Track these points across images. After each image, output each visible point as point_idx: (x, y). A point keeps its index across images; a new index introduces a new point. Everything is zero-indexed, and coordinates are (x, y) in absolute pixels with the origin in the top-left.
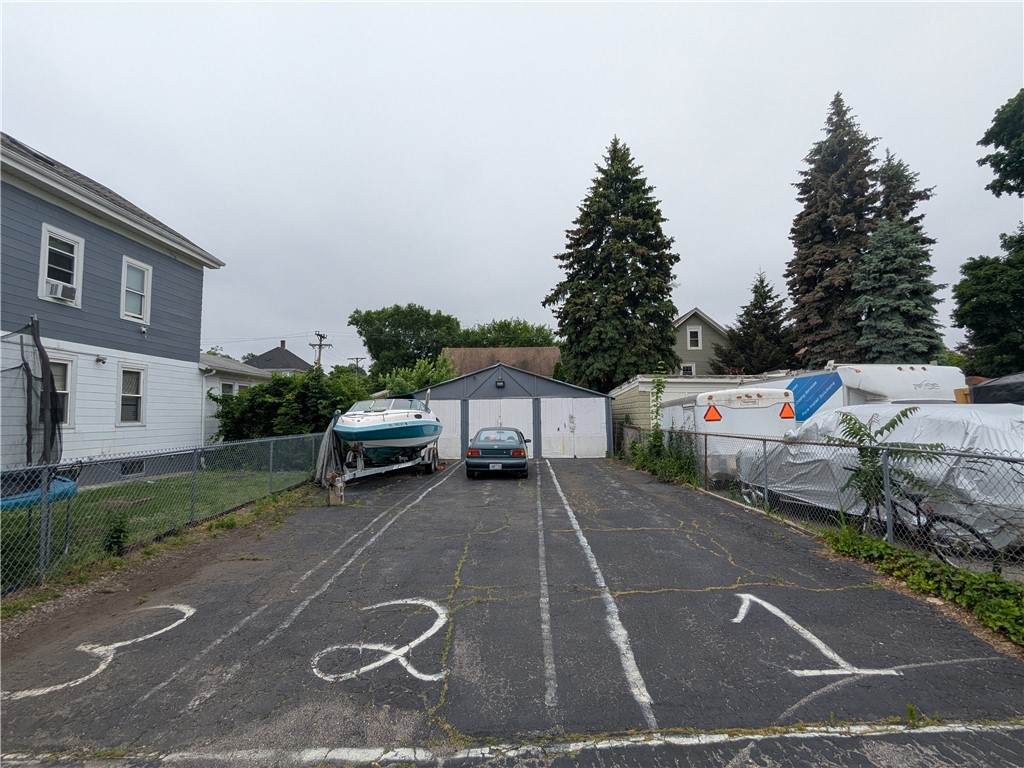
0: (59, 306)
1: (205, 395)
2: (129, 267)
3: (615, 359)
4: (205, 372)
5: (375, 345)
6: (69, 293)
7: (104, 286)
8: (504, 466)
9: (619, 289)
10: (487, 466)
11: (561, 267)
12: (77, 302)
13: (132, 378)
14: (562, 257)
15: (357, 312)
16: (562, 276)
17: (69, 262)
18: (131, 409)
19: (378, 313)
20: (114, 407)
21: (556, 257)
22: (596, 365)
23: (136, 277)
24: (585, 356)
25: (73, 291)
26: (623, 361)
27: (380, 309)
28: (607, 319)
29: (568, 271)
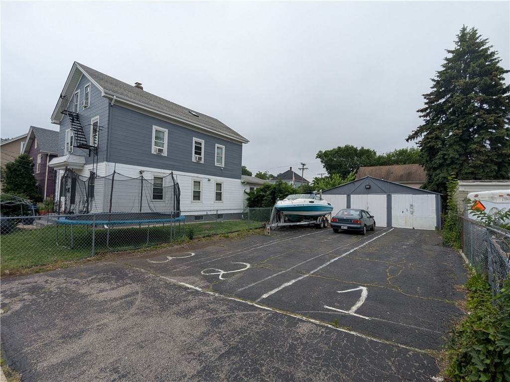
0: (198, 163)
1: (243, 191)
2: (218, 148)
3: (456, 171)
4: (243, 183)
5: (329, 167)
6: (200, 159)
7: (210, 155)
8: (348, 227)
9: (459, 126)
10: (340, 227)
11: (420, 117)
12: (202, 161)
13: (219, 185)
14: (422, 111)
15: (320, 152)
16: (422, 122)
17: (200, 149)
18: (219, 196)
19: (331, 151)
20: (214, 196)
21: (418, 111)
22: (442, 175)
23: (220, 150)
24: (435, 169)
25: (201, 158)
26: (463, 172)
27: (332, 149)
28: (451, 145)
29: (425, 118)
